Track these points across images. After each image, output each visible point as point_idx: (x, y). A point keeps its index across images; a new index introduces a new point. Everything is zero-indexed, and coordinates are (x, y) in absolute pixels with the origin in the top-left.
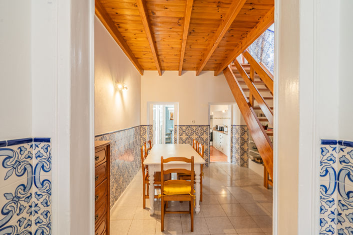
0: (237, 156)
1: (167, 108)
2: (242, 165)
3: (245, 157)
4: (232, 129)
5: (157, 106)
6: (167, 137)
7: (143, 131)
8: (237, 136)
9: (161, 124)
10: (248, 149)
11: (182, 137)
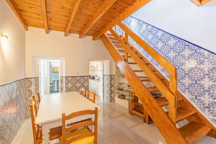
0: (107, 95)
1: (50, 63)
2: (111, 101)
3: (113, 95)
4: (103, 77)
5: (42, 60)
6: (51, 86)
7: (28, 83)
8: (107, 82)
9: (46, 76)
10: (114, 90)
11: (68, 86)
